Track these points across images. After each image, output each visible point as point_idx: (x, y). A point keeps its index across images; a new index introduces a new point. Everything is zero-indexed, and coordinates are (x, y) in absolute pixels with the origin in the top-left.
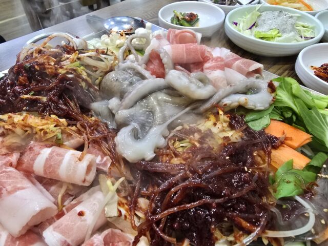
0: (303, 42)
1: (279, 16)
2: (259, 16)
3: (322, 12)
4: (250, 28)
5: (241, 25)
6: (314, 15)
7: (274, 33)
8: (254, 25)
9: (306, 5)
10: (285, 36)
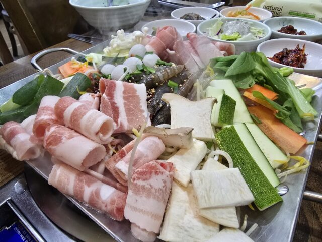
0: (258, 39)
1: (237, 23)
2: (223, 24)
3: (268, 19)
4: (217, 34)
5: (210, 33)
6: (262, 21)
7: (236, 35)
8: (220, 32)
9: (255, 16)
10: (244, 37)
